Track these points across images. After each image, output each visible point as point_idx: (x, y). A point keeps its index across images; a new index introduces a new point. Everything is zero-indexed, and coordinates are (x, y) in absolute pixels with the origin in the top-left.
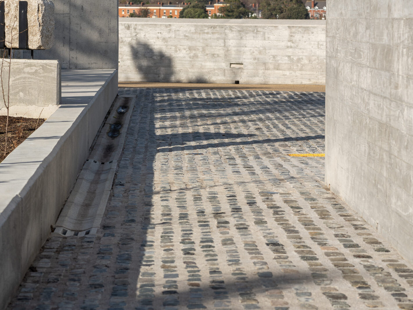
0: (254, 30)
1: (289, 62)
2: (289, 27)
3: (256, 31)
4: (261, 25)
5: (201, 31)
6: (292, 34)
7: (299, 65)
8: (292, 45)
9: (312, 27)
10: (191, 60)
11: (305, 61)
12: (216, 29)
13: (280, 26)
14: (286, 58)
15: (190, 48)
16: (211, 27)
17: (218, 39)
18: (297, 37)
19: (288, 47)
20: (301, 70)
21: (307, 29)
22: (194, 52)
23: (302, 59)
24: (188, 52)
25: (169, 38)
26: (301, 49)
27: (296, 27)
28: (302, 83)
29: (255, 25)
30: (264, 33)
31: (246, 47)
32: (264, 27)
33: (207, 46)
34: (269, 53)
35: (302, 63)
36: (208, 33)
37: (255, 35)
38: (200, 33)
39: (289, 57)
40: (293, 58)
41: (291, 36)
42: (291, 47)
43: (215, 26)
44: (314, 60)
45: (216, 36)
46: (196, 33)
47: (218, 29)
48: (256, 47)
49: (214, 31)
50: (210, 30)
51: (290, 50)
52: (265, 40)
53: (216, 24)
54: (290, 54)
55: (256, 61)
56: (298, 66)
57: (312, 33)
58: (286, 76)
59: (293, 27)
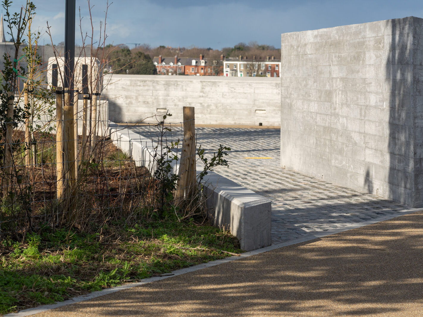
0: (175, 84)
1: (201, 108)
2: (201, 82)
3: (176, 84)
4: (180, 80)
5: (135, 84)
6: (203, 87)
7: (209, 110)
8: (204, 95)
9: (218, 82)
10: (127, 106)
11: (213, 107)
12: (146, 83)
13: (194, 81)
14: (199, 105)
15: (127, 97)
16: (143, 81)
17: (148, 90)
18: (207, 89)
19: (200, 97)
20: (210, 113)
21: (214, 83)
22: (129, 100)
23: (211, 105)
24: (124, 100)
25: (110, 89)
26: (210, 98)
27: (207, 81)
28: (210, 123)
29: (176, 80)
30: (183, 86)
31: (168, 96)
32: (182, 82)
33: (139, 95)
34: (186, 101)
35: (211, 108)
36: (140, 86)
37: (175, 87)
38: (134, 86)
39: (201, 104)
40: (204, 105)
41: (203, 88)
42: (203, 96)
43: (145, 80)
44: (220, 106)
45: (146, 88)
46: (131, 85)
47: (148, 82)
48: (176, 96)
49: (145, 84)
50: (142, 84)
51: (202, 99)
52: (183, 91)
53: (146, 79)
54: (202, 102)
55: (176, 107)
56: (207, 111)
57: (219, 86)
58: (199, 118)
59: (204, 81)
